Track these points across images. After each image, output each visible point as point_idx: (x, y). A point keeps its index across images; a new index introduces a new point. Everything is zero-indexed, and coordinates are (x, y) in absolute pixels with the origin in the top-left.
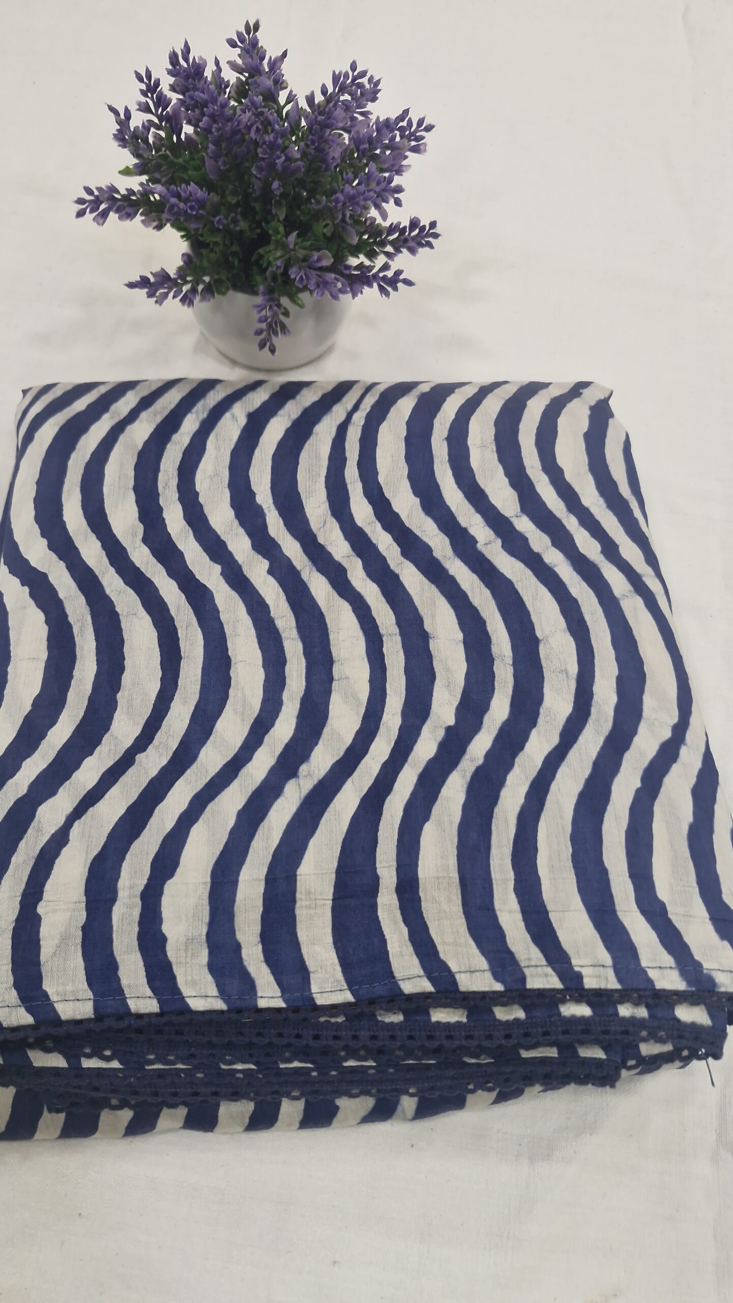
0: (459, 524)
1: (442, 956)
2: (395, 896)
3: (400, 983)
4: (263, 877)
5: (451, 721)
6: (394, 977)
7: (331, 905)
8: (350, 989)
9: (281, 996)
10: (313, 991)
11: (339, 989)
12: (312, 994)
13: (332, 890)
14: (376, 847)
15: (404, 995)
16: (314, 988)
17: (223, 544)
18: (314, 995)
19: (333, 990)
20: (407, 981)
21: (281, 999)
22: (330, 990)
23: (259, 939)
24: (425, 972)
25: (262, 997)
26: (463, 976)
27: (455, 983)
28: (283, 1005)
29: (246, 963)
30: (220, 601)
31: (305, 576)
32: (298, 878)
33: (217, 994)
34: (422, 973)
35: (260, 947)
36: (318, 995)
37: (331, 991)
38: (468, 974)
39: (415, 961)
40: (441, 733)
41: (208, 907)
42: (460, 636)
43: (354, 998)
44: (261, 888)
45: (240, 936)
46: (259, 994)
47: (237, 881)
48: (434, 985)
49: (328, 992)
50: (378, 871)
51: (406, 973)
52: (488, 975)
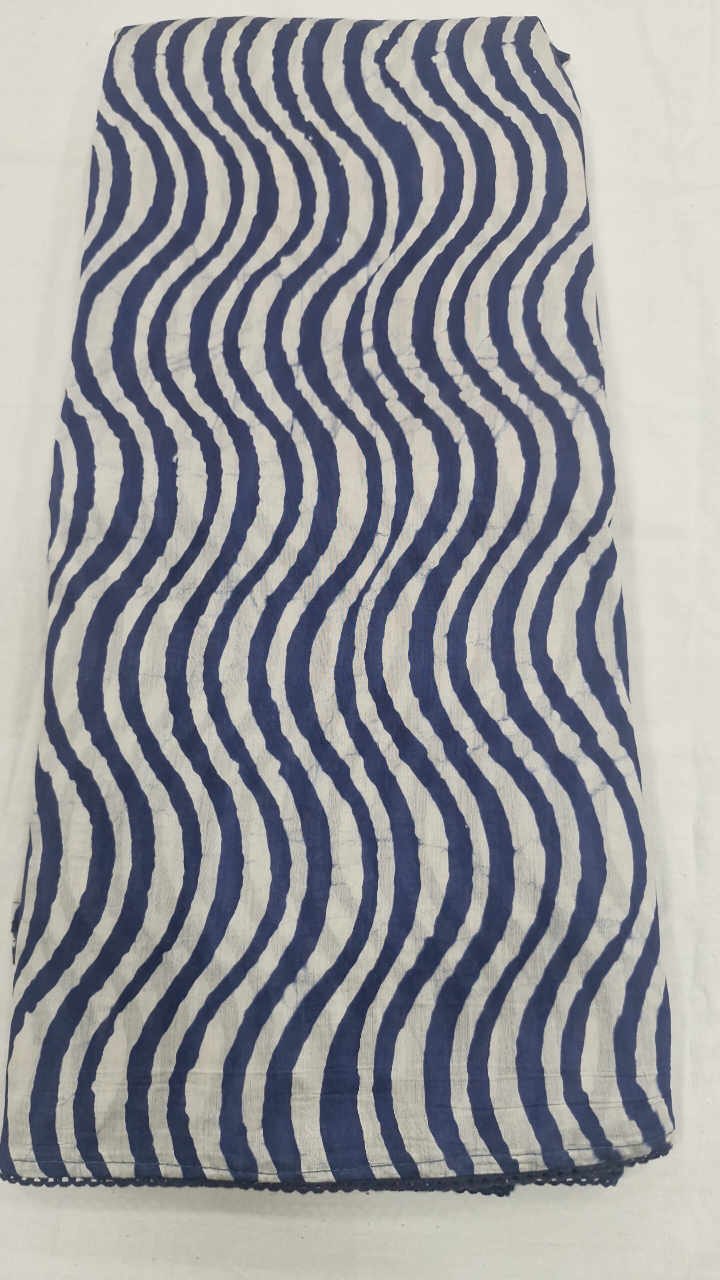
0: (452, 727)
1: (407, 1149)
2: (372, 1094)
3: (373, 1169)
4: (265, 1072)
5: (431, 933)
6: (368, 1164)
7: (319, 1098)
8: (332, 1171)
9: (277, 1173)
10: (303, 1171)
11: (323, 1170)
12: (301, 1173)
13: (321, 1086)
14: (357, 1051)
15: (375, 1179)
16: (304, 1169)
17: (241, 742)
18: (303, 1174)
19: (318, 1170)
20: (378, 1168)
21: (276, 1176)
22: (316, 1170)
23: (261, 1124)
24: (392, 1162)
25: (262, 1173)
26: (423, 1165)
27: (417, 1172)
28: (278, 1181)
29: (250, 1145)
30: (236, 798)
31: (311, 777)
32: (294, 1076)
33: (227, 1168)
34: (390, 1162)
35: (261, 1131)
36: (307, 1174)
37: (317, 1172)
38: (427, 1164)
39: (386, 1152)
40: (421, 944)
41: (221, 1095)
42: (446, 843)
43: (335, 1179)
44: (263, 1082)
45: (245, 1121)
46: (260, 1171)
47: (244, 1074)
48: (399, 1173)
49: (315, 1172)
50: (359, 1072)
51: (379, 1162)
52: (444, 1163)
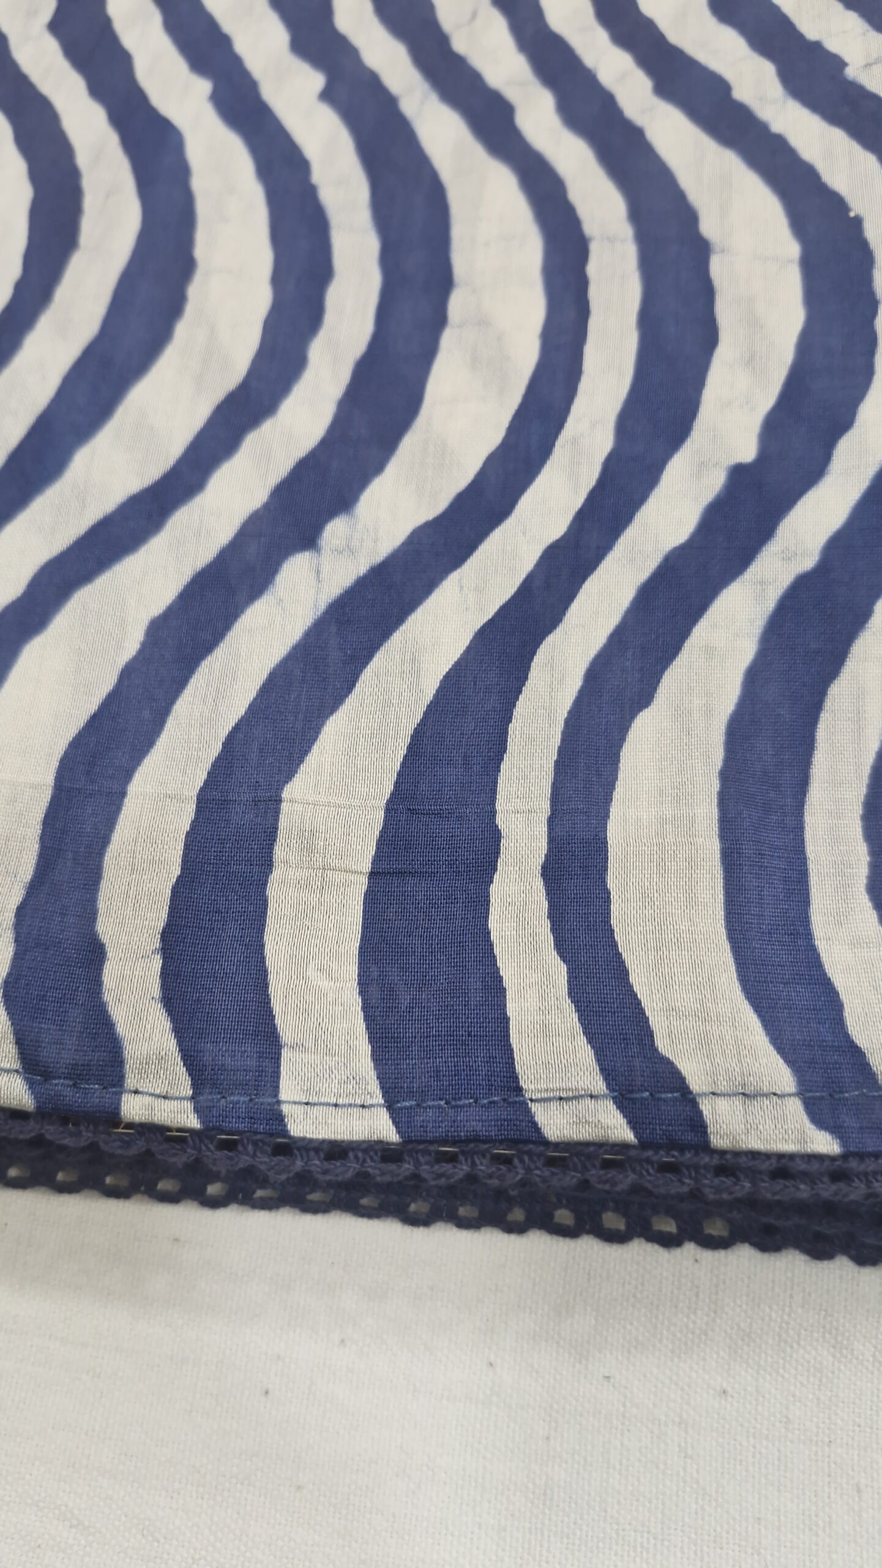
1: (662, 1044)
2: (539, 884)
3: (534, 1108)
4: (193, 793)
6: (519, 1090)
7: (364, 888)
8: (390, 1106)
9: (193, 1098)
10: (283, 1095)
11: (359, 1102)
12: (279, 1102)
13: (371, 850)
14: (500, 759)
15: (546, 1143)
16: (289, 1090)
18: (285, 1109)
19: (340, 1102)
20: (554, 1105)
21: (188, 1106)
22: (333, 1100)
23: (157, 944)
24: (608, 1086)
25: (136, 1092)
26: (722, 1104)
27: (698, 1125)
28: (193, 1122)
29: (108, 997)
31: (408, 108)
32: (285, 806)
33: (16, 1065)
34: (599, 1085)
35: (157, 963)
36: (298, 1110)
37: (336, 1105)
38: (738, 1102)
39: (585, 1054)
41: (37, 846)
43: (399, 1132)
44: (184, 817)
45: (106, 928)
46: (130, 1082)
47: (123, 794)
48: (633, 1124)
49: (328, 1104)
50: (500, 820)
51: (559, 1083)
52: (795, 1106)
